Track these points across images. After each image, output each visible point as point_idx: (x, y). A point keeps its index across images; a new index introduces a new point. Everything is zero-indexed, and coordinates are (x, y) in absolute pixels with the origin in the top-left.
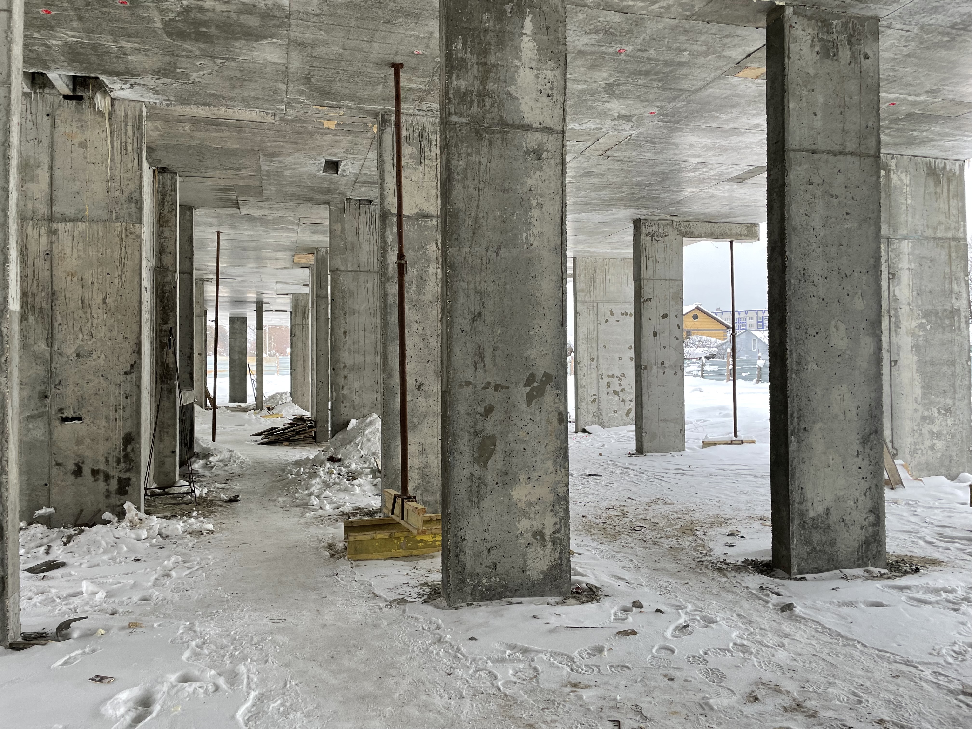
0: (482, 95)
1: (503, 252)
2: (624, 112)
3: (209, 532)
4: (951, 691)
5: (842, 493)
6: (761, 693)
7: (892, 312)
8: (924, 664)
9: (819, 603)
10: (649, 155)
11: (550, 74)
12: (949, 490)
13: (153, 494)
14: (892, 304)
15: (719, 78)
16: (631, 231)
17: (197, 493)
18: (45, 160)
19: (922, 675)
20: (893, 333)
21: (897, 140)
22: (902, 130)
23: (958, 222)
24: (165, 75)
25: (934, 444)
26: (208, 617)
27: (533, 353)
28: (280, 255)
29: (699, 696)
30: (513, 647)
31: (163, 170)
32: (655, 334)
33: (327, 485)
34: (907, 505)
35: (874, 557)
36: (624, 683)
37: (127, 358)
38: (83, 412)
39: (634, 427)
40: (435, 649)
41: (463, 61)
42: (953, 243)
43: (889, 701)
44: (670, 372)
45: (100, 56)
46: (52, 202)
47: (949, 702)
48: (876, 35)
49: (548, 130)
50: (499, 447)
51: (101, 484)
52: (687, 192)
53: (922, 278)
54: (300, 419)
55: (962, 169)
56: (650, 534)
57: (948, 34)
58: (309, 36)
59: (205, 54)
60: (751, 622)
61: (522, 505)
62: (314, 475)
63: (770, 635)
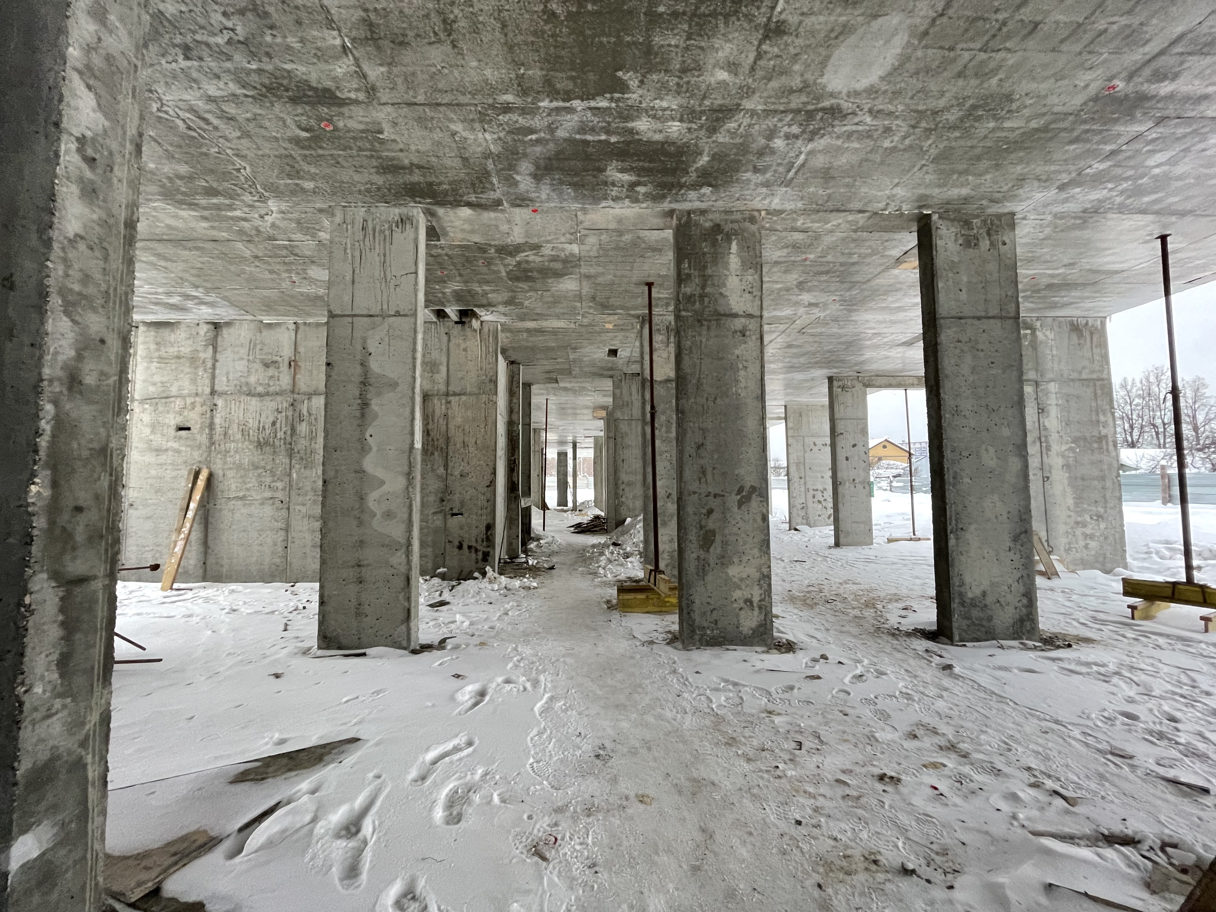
0: (702, 297)
1: (719, 401)
2: (813, 301)
3: (535, 588)
4: (1099, 750)
5: (997, 580)
6: (920, 732)
7: (1043, 439)
8: (1074, 724)
9: (976, 666)
10: (835, 330)
11: (750, 278)
12: (1104, 582)
13: (505, 562)
14: (1043, 433)
15: (883, 271)
16: (826, 385)
17: (530, 562)
18: (444, 360)
19: (1071, 734)
20: (1044, 456)
21: (1040, 306)
22: (1044, 297)
23: (1102, 366)
24: (510, 304)
25: (1087, 544)
26: (527, 642)
27: (742, 471)
28: (585, 411)
29: (868, 729)
30: (726, 681)
31: (512, 363)
32: (847, 459)
33: (610, 561)
34: (1063, 592)
35: (1028, 632)
36: (808, 714)
37: (488, 478)
38: (463, 510)
39: (832, 527)
40: (670, 678)
41: (689, 276)
42: (1098, 383)
43: (1039, 753)
44: (860, 487)
45: (473, 296)
46: (448, 384)
47: (1096, 759)
48: (1012, 226)
49: (750, 316)
50: (718, 538)
51: (473, 555)
52: (868, 354)
53: (1069, 412)
54: (597, 517)
55: (1103, 324)
56: (840, 605)
57: (1080, 218)
58: (592, 271)
59: (532, 289)
60: (916, 677)
61: (736, 580)
62: (602, 554)
63: (931, 688)
